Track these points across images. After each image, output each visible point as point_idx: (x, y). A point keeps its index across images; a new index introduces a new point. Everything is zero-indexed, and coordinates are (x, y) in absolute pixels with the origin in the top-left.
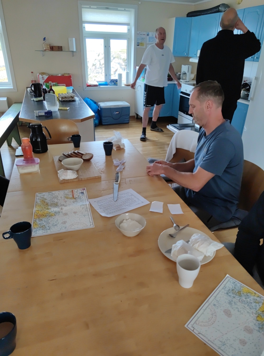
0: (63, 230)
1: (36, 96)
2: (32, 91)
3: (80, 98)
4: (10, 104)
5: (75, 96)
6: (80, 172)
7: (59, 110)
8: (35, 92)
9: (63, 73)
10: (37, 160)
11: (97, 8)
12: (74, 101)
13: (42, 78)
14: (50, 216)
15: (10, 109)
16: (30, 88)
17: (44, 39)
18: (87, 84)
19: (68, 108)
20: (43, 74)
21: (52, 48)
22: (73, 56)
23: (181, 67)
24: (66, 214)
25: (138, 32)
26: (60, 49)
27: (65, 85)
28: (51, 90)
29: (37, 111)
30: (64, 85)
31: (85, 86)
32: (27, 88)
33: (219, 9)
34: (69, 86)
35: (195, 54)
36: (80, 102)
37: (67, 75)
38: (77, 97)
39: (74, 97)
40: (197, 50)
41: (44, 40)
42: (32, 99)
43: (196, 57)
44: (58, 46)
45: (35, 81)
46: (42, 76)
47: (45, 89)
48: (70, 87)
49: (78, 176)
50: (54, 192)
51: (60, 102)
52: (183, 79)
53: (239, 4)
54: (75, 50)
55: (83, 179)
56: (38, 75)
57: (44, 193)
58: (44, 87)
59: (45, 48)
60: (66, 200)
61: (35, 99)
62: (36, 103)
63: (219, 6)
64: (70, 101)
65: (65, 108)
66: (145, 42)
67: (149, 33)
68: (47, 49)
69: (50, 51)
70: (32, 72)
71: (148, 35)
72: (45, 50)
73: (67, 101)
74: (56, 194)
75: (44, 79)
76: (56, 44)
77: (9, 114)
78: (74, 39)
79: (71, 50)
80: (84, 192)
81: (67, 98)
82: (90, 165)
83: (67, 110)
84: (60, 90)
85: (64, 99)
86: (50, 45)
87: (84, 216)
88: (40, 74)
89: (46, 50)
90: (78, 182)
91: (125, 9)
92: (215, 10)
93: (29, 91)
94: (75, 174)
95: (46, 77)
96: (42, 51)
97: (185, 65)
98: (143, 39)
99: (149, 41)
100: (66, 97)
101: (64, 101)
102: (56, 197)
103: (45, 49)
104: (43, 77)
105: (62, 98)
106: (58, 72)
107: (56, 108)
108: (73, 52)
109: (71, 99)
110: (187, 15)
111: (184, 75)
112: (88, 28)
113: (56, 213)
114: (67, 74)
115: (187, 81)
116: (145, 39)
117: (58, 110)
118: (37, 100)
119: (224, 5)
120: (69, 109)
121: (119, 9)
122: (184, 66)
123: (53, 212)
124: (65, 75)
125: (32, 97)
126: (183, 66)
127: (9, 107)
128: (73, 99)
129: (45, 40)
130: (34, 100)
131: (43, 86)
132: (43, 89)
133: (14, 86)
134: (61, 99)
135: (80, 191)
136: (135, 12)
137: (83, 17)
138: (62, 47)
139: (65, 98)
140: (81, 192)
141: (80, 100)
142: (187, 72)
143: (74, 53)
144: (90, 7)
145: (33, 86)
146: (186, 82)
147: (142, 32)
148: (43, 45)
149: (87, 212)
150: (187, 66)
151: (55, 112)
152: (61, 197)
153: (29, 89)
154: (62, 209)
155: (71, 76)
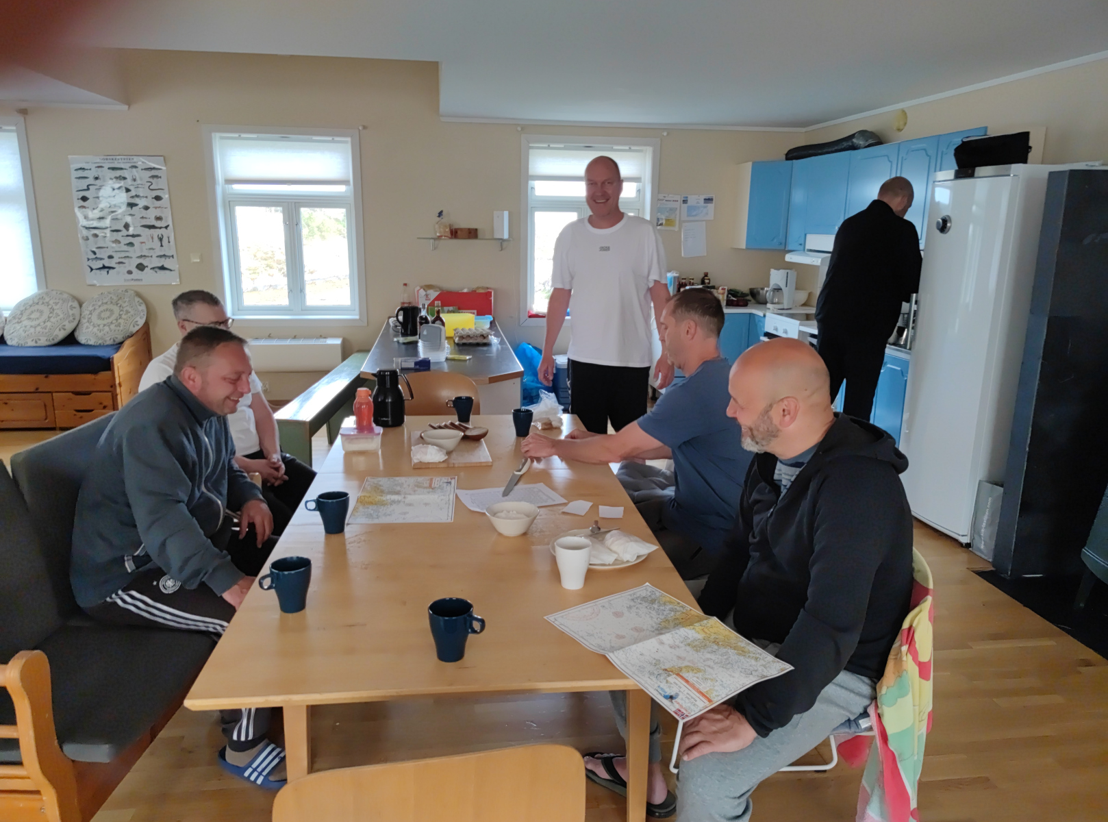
0: (400, 521)
1: (404, 334)
2: (398, 324)
3: (502, 340)
4: (346, 352)
5: (491, 335)
6: (454, 455)
7: (447, 359)
8: (404, 324)
9: (473, 286)
10: (379, 430)
11: (565, 149)
12: (487, 345)
13: (425, 298)
14: (383, 505)
15: (345, 362)
16: (395, 319)
17: (440, 214)
18: (529, 312)
19: (468, 358)
20: (428, 287)
21: (455, 233)
22: (502, 250)
23: (769, 275)
24: (410, 505)
25: (661, 196)
26: (472, 234)
27: (475, 311)
28: (438, 318)
29: (400, 360)
30: (474, 313)
31: (524, 316)
32: (390, 317)
33: (852, 142)
34: (484, 315)
35: (801, 244)
36: (502, 348)
37: (481, 291)
38: (495, 336)
39: (488, 336)
40: (806, 235)
41: (439, 216)
42: (395, 339)
43: (804, 250)
44: (469, 229)
45: (410, 303)
46: (424, 293)
47: (426, 317)
48: (487, 316)
49: (447, 457)
50: (397, 478)
51: (457, 348)
52: (773, 303)
53: (899, 130)
54: (506, 236)
55: (456, 466)
56: (418, 291)
57: (380, 479)
58: (423, 313)
59: (440, 232)
60: (416, 488)
61: (402, 340)
62: (403, 347)
63: (853, 136)
64: (478, 345)
65: (462, 357)
66: (678, 217)
67: (687, 197)
68: (443, 234)
69: (451, 238)
70: (405, 285)
71: (685, 201)
72: (439, 236)
73: (470, 344)
74: (400, 481)
75: (429, 300)
76: (464, 223)
77: (343, 371)
78: (506, 214)
79: (497, 236)
80: (453, 481)
81: (472, 338)
82: (478, 447)
83: (466, 361)
84: (461, 322)
85: (464, 341)
86: (450, 226)
87: (441, 509)
88: (421, 287)
89: (442, 236)
90: (445, 468)
91: (630, 148)
92: (845, 144)
93: (391, 324)
94: (441, 453)
95: (433, 294)
96: (432, 238)
97: (778, 269)
98: (673, 210)
99: (688, 216)
100: (469, 336)
101: (464, 344)
102: (401, 485)
103: (438, 234)
104: (427, 295)
105: (461, 337)
106: (463, 283)
107: (441, 355)
108: (502, 240)
109: (480, 340)
110: (787, 155)
111: (776, 293)
112: (541, 189)
113: (393, 502)
114: (483, 288)
115: (785, 308)
116: (678, 212)
117: (444, 360)
118: (406, 341)
119: (863, 133)
120: (470, 359)
121: (615, 147)
122: (776, 271)
123: (390, 501)
124: (477, 291)
125: (396, 336)
126: (773, 272)
127: (344, 358)
128: (485, 341)
129: (441, 217)
130: (398, 342)
131: (422, 310)
132: (421, 317)
133: (361, 314)
134: (459, 340)
135: (445, 479)
136: (654, 152)
137: (530, 166)
138: (476, 230)
139: (468, 338)
140: (446, 481)
141: (502, 342)
142: (782, 285)
143: (505, 244)
144: (549, 146)
145: (401, 312)
146: (783, 309)
147: (671, 195)
148: (437, 226)
149: (447, 505)
150: (782, 273)
151: (438, 363)
152: (409, 486)
153: (392, 320)
154: (404, 498)
155: (491, 293)
